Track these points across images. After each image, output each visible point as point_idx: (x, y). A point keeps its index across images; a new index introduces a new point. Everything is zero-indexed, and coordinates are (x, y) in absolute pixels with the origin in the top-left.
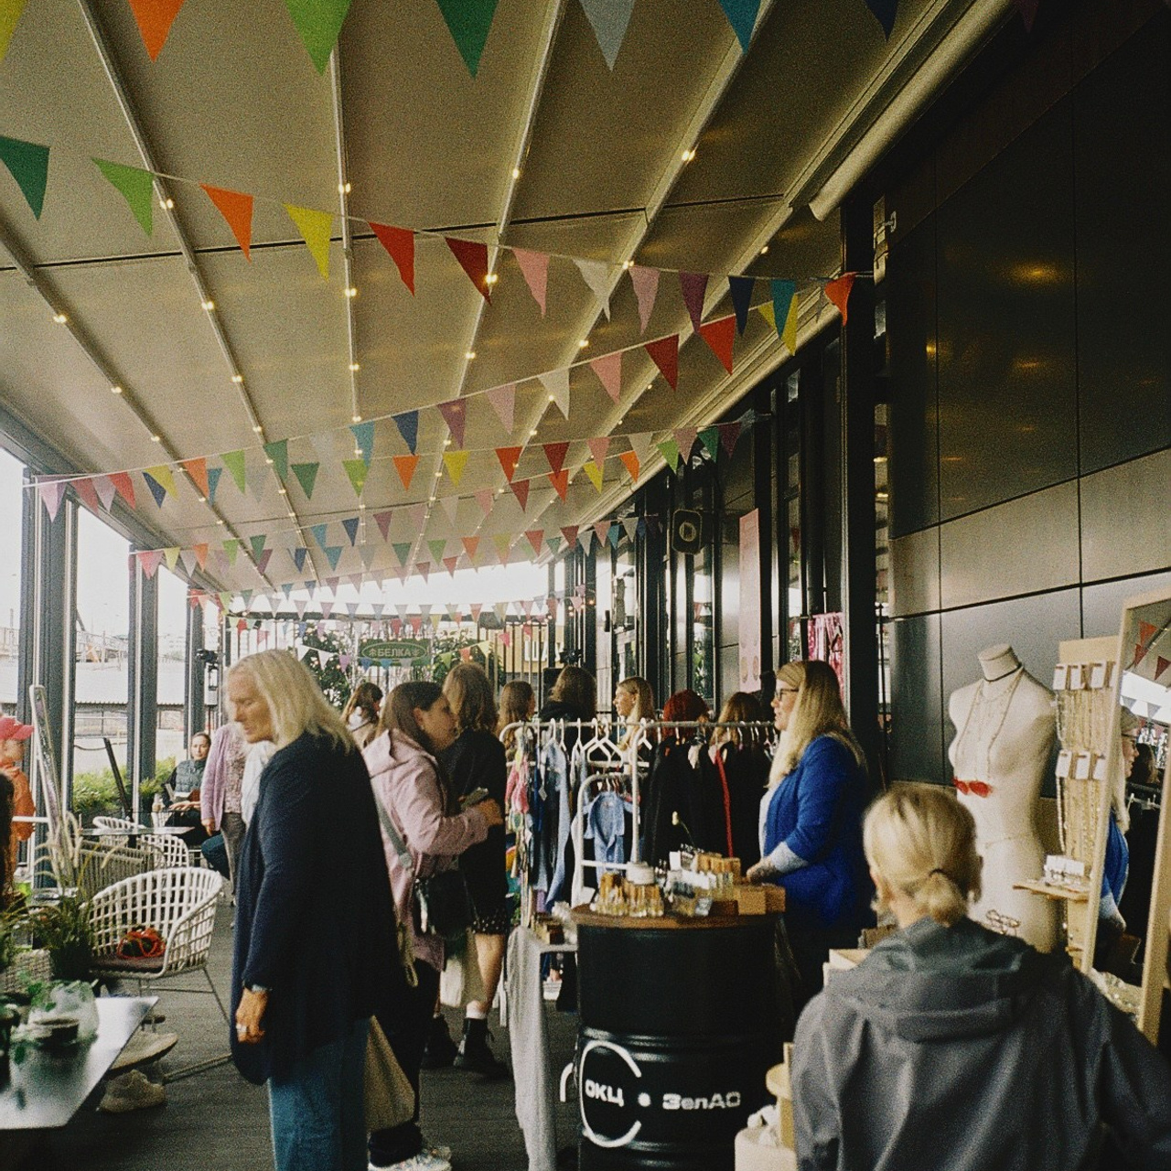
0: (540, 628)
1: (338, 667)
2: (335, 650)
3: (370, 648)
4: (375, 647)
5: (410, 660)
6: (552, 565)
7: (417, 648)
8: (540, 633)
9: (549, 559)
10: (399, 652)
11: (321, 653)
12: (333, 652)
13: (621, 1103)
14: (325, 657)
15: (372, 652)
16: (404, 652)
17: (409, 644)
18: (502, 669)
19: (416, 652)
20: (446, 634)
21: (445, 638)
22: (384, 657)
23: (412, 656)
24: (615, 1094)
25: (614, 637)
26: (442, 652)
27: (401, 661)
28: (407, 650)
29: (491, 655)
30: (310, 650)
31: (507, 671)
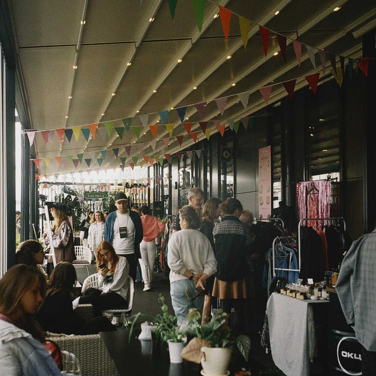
0: (145, 188)
1: (78, 201)
2: (76, 195)
3: (88, 194)
4: (89, 194)
5: (102, 198)
6: (149, 168)
7: (104, 195)
8: (145, 189)
9: (148, 166)
10: (98, 196)
11: (72, 196)
12: (75, 196)
13: (361, 359)
14: (73, 197)
15: (89, 196)
16: (99, 196)
17: (100, 194)
18: (132, 202)
19: (103, 196)
20: (113, 190)
21: (114, 191)
22: (92, 198)
23: (102, 197)
24: (358, 356)
25: (179, 191)
26: (112, 196)
27: (99, 199)
28: (100, 195)
29: (129, 197)
30: (68, 195)
31: (134, 203)
